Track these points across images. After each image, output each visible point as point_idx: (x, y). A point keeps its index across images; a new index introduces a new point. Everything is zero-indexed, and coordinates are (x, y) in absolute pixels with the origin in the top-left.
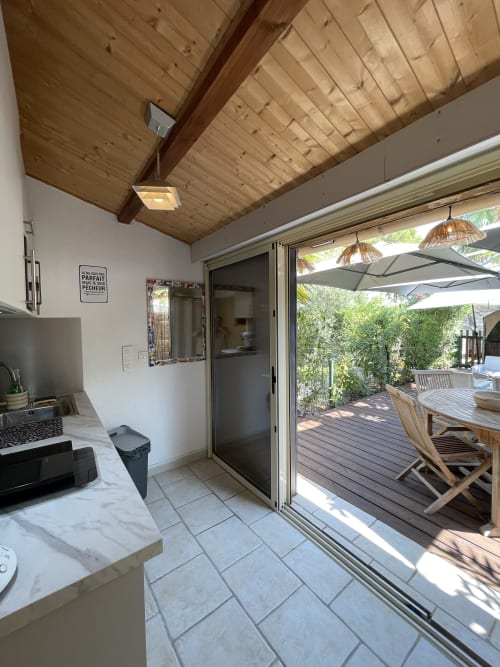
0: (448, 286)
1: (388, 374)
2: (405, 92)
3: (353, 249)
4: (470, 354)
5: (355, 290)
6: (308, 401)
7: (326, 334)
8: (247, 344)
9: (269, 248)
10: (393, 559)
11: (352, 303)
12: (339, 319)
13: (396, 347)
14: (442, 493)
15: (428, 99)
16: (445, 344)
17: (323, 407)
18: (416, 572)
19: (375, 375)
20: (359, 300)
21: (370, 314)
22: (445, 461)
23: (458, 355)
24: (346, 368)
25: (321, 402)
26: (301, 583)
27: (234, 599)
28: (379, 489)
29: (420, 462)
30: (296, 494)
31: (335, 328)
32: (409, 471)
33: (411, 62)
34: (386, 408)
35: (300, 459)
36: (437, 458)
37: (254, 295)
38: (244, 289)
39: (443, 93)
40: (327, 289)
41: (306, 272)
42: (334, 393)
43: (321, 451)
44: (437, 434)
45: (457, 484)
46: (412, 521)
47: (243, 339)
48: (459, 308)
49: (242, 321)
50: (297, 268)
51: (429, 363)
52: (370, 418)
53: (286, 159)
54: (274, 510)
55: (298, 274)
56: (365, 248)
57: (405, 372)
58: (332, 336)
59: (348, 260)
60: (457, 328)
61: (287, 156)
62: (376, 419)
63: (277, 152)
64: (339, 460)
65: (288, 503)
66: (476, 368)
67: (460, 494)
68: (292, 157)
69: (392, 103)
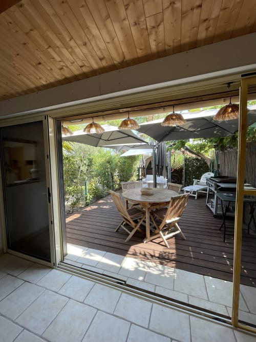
0: (134, 147)
1: (113, 186)
2: (105, 56)
3: (91, 126)
4: (142, 175)
5: (96, 146)
6: (74, 204)
7: (84, 168)
8: (34, 176)
9: (43, 119)
10: (112, 266)
11: (97, 153)
12: (90, 161)
13: (116, 174)
14: (131, 231)
15: (114, 64)
16: (134, 171)
17: (83, 206)
18: (121, 267)
19: (107, 187)
20: (99, 152)
21: (104, 159)
22: (132, 219)
23: (138, 175)
24: (94, 185)
25: (81, 204)
26: (68, 299)
27: (25, 330)
28: (108, 238)
29: (124, 221)
30: (67, 254)
31: (88, 165)
32: (120, 226)
33: (106, 44)
34: (112, 201)
35: (68, 235)
36: (129, 218)
37: (36, 146)
38: (28, 142)
39: (120, 63)
40: (83, 145)
41: (68, 135)
42: (88, 198)
43: (80, 228)
44: (130, 208)
45: (136, 226)
46: (121, 247)
47: (31, 174)
48: (138, 156)
49: (30, 163)
50: (62, 132)
51: (128, 180)
52: (105, 207)
53: (49, 68)
54: (53, 268)
55: (63, 136)
56: (97, 126)
57: (119, 185)
58: (87, 170)
59: (89, 131)
60: (138, 164)
61: (49, 67)
62: (107, 207)
63: (42, 62)
64: (90, 230)
65: (62, 261)
66: (144, 180)
67: (137, 230)
68: (52, 68)
69: (101, 59)
